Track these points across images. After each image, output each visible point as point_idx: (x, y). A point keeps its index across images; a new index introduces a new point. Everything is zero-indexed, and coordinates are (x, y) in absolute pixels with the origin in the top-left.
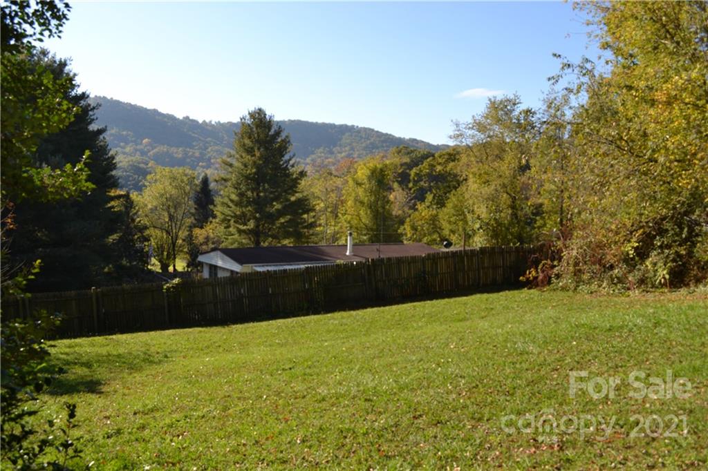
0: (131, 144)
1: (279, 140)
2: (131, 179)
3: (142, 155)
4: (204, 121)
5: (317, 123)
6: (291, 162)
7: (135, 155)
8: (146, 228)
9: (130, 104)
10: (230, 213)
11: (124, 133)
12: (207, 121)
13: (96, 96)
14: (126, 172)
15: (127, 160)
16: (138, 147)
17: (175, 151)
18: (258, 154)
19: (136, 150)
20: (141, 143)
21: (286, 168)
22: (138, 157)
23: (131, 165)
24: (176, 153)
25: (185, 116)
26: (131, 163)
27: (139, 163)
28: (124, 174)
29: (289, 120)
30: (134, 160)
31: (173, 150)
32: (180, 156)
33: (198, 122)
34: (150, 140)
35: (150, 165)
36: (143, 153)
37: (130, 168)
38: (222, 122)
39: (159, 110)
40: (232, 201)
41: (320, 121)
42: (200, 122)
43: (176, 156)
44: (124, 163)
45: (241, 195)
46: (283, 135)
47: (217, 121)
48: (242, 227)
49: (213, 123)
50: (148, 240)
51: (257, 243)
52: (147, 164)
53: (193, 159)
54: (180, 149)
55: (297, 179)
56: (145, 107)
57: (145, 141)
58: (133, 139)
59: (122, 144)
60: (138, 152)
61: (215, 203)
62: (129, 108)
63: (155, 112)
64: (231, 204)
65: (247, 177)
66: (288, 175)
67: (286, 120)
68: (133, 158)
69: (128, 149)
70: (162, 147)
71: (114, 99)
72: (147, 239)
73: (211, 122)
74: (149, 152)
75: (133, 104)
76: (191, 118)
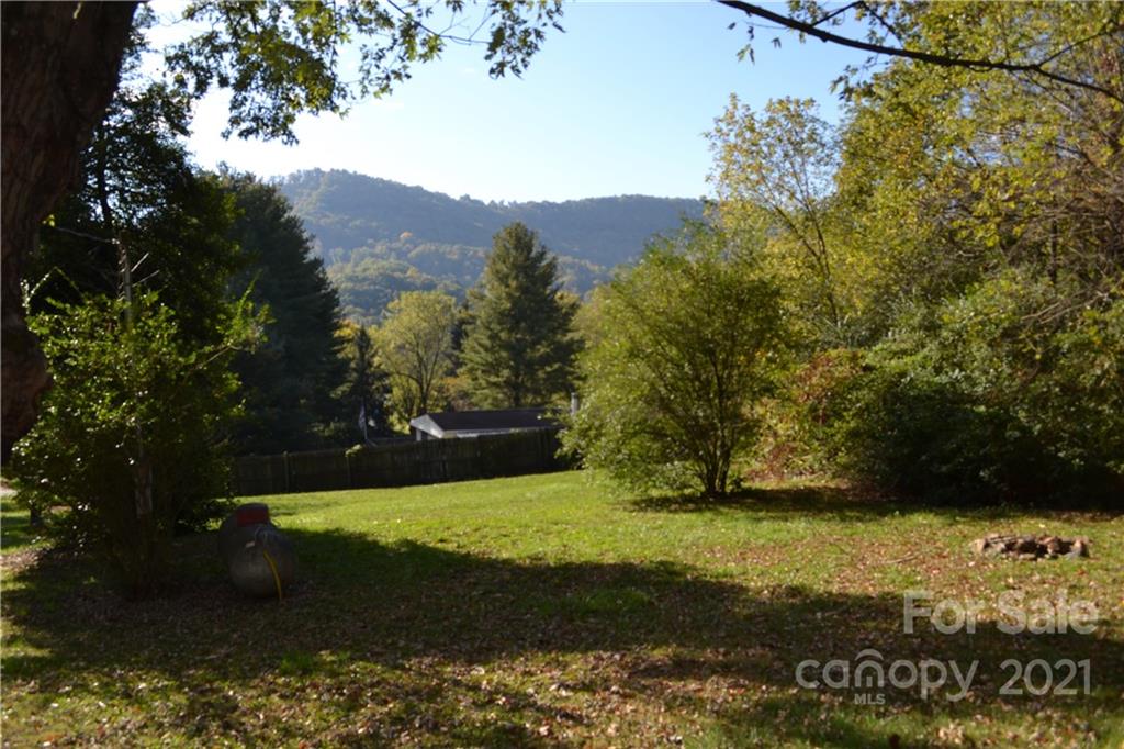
0: (382, 241)
1: (544, 263)
2: (381, 295)
3: (398, 259)
4: (492, 202)
5: (667, 198)
6: (559, 294)
7: (387, 259)
8: (387, 375)
9: (382, 181)
10: (479, 360)
11: (374, 224)
12: (497, 201)
13: (332, 170)
14: (375, 284)
15: (375, 266)
16: (394, 245)
17: (448, 249)
18: (513, 284)
19: (391, 250)
20: (398, 240)
21: (553, 301)
22: (393, 261)
23: (381, 275)
24: (450, 252)
25: (463, 195)
26: (381, 271)
27: (394, 271)
28: (372, 287)
29: (624, 196)
30: (387, 266)
31: (445, 248)
32: (456, 257)
33: (482, 204)
34: (410, 234)
35: (409, 273)
36: (401, 254)
37: (380, 278)
38: (519, 202)
39: (425, 188)
40: (480, 345)
41: (672, 196)
42: (487, 203)
43: (449, 257)
44: (372, 271)
45: (494, 337)
46: (549, 256)
47: (512, 201)
48: (493, 379)
49: (506, 204)
50: (390, 391)
51: (517, 399)
52: (405, 273)
53: (474, 261)
54: (456, 247)
55: (567, 314)
56: (403, 183)
57: (404, 235)
58: (386, 233)
59: (370, 241)
60: (393, 254)
61: (463, 347)
62: (380, 185)
63: (419, 190)
64: (481, 350)
65: (502, 314)
66: (558, 309)
67: (619, 195)
68: (385, 263)
69: (379, 249)
70: (429, 244)
71: (359, 172)
72: (388, 390)
73: (502, 202)
74: (410, 251)
75: (385, 179)
76: (472, 197)
